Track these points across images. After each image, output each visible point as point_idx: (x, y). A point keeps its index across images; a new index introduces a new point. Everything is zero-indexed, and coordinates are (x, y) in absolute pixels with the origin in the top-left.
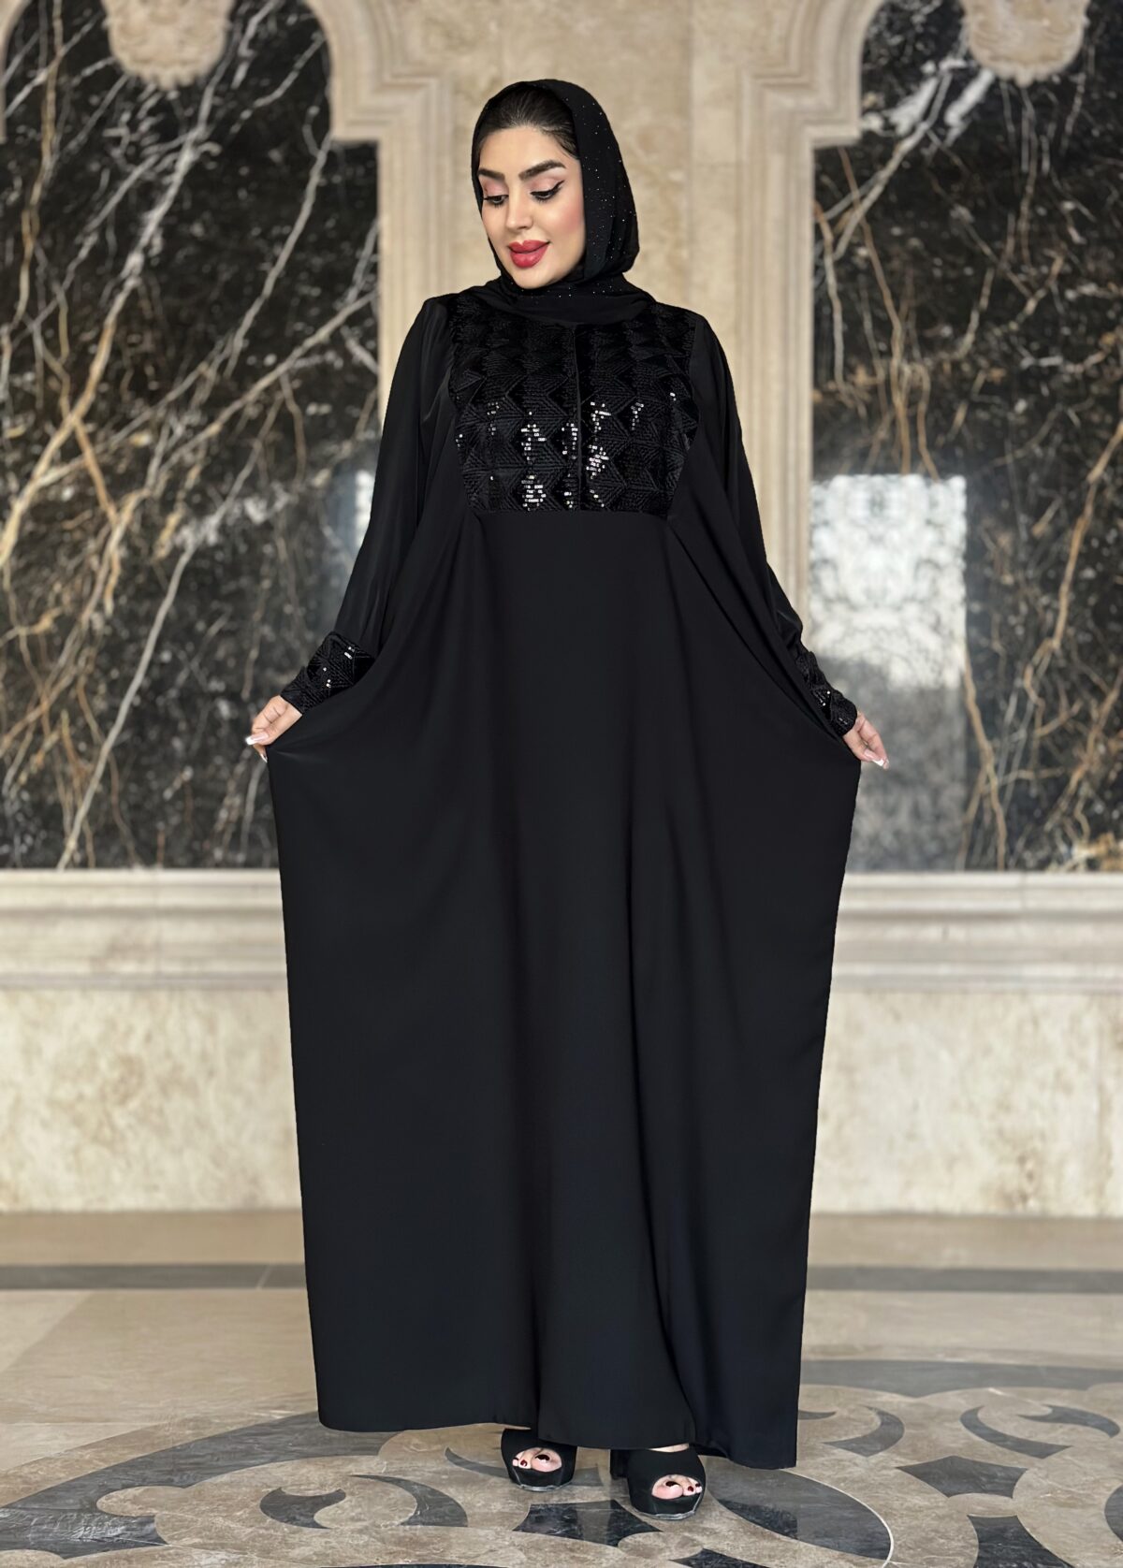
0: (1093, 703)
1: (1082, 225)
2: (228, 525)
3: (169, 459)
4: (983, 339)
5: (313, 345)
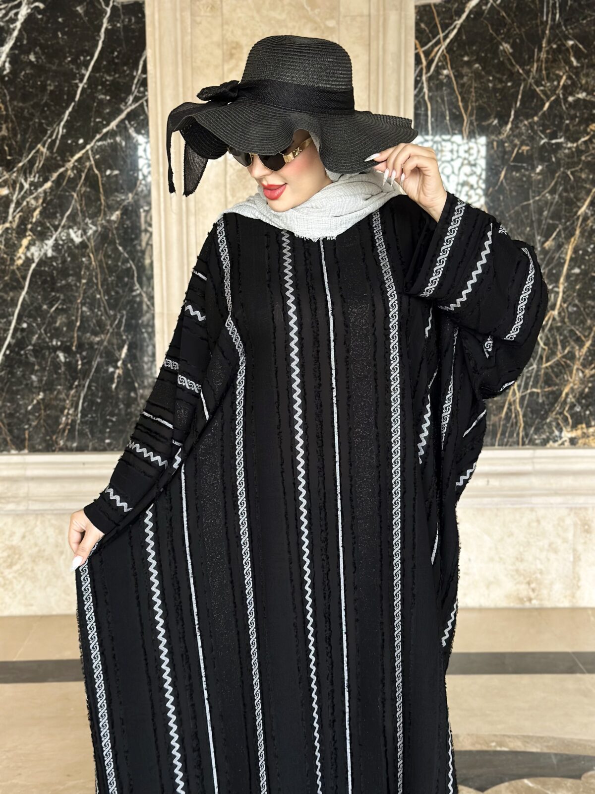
0: (577, 348)
1: (579, 55)
2: (59, 245)
3: (21, 204)
4: (517, 127)
5: (107, 133)
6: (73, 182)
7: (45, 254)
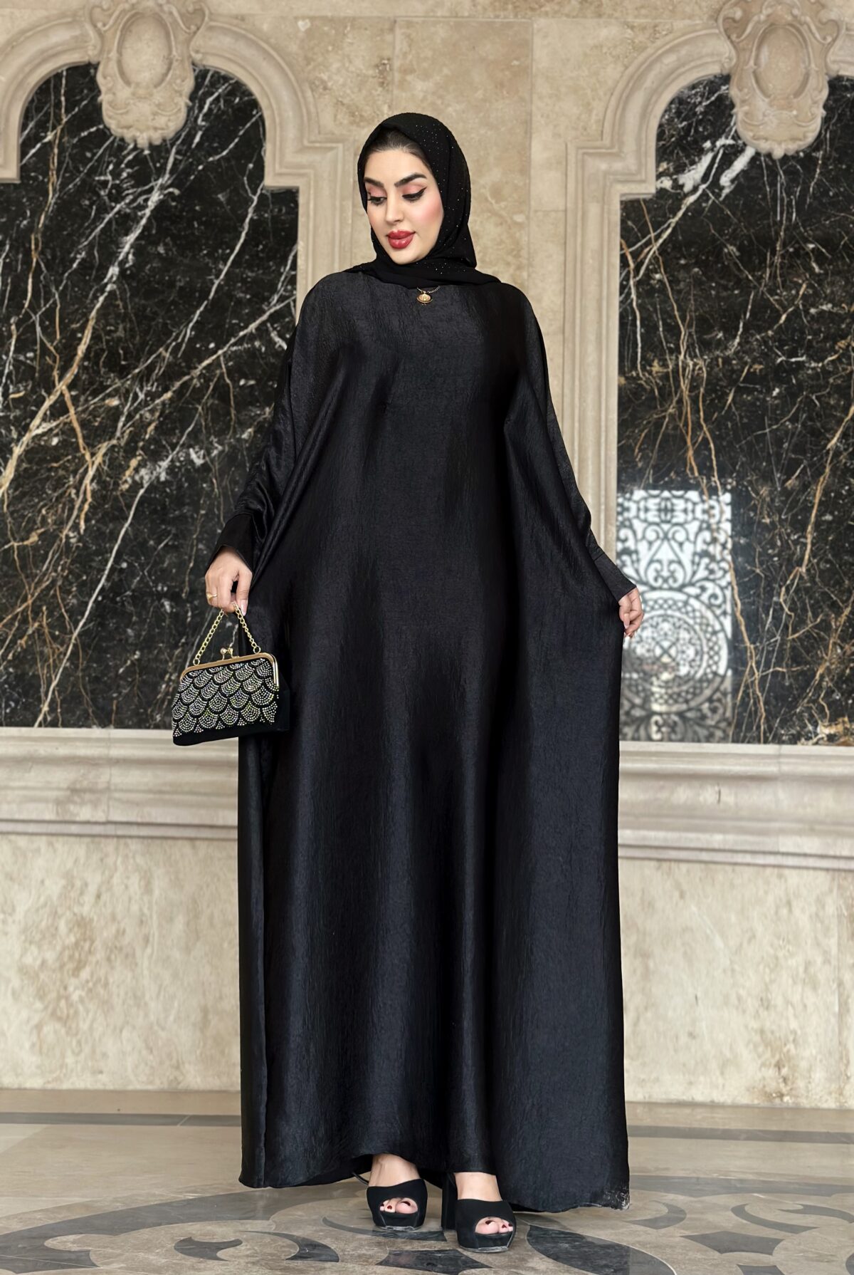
0: (832, 616)
1: (821, 259)
2: (176, 467)
3: (133, 417)
4: (747, 342)
5: (245, 336)
6: (198, 394)
7: (158, 478)
